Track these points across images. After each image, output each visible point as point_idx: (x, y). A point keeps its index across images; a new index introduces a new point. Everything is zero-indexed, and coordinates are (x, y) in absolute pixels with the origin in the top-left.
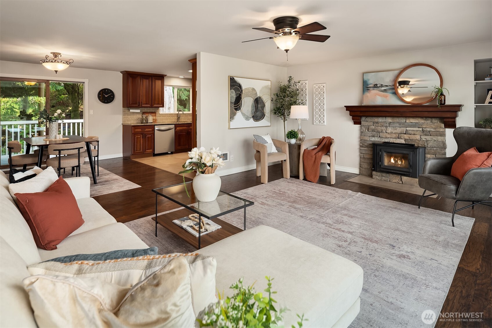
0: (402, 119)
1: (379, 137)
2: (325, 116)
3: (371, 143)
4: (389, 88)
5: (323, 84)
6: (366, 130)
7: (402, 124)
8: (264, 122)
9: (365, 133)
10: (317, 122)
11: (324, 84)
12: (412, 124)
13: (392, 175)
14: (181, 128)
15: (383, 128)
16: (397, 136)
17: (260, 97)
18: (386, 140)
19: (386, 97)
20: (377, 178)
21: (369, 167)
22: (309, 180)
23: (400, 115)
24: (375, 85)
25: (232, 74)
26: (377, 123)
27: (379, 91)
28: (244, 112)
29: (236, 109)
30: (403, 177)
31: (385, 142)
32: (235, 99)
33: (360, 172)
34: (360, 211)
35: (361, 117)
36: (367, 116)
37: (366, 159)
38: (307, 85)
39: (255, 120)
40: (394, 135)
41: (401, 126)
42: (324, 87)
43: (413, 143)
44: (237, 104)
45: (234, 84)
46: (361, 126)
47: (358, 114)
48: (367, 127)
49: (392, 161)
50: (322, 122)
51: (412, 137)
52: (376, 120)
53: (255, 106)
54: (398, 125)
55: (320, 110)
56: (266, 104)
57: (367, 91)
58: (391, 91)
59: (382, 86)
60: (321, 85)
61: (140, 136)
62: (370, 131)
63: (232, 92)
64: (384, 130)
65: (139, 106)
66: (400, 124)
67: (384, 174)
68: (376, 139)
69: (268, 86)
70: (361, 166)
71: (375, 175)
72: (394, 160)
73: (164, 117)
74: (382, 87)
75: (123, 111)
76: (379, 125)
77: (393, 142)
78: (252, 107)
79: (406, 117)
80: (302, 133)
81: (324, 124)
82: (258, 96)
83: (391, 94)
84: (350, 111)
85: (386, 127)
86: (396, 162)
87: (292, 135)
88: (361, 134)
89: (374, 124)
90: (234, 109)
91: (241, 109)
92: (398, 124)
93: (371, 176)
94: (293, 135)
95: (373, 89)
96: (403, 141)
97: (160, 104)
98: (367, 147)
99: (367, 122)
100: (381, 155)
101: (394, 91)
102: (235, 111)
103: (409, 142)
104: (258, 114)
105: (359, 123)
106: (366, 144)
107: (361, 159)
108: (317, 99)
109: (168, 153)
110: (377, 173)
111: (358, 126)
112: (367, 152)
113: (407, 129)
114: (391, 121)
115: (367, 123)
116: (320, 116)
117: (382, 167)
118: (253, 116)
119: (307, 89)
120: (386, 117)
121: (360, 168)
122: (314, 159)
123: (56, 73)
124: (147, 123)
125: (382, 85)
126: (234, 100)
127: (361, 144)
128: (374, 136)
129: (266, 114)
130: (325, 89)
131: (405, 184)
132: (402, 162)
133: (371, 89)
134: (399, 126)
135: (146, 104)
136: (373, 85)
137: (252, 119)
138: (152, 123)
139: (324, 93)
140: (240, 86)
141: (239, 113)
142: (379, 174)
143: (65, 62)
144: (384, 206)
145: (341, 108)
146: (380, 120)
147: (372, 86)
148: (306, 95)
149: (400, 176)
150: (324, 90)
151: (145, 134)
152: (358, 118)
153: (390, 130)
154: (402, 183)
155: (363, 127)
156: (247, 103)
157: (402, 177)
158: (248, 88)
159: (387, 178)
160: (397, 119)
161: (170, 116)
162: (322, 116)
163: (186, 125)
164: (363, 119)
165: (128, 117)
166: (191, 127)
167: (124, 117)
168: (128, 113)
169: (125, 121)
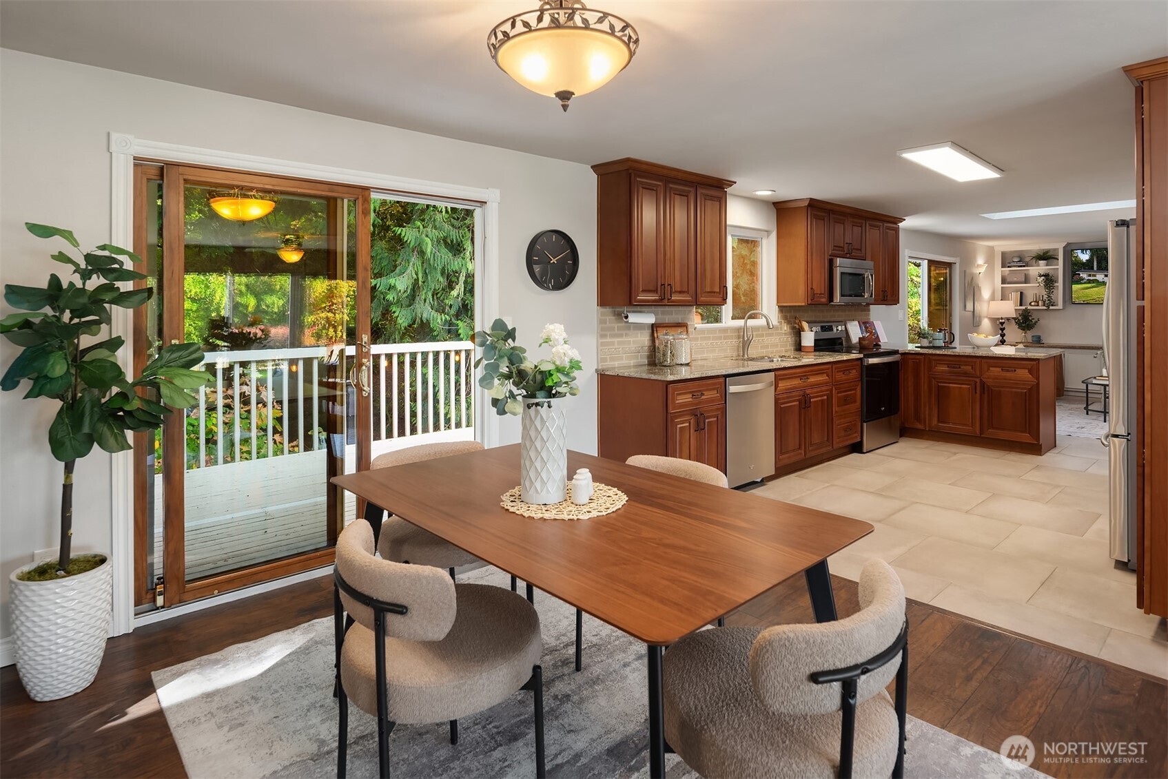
14: (788, 384)
61: (689, 421)
65: (661, 300)
75: (602, 322)
97: (717, 293)
109: (757, 480)
123: (565, 107)
124: (676, 365)
135: (680, 293)
138: (687, 364)
151: (702, 414)
163: (798, 370)
165: (613, 343)
166: (812, 379)
167: (602, 344)
168: (613, 329)
169: (604, 360)
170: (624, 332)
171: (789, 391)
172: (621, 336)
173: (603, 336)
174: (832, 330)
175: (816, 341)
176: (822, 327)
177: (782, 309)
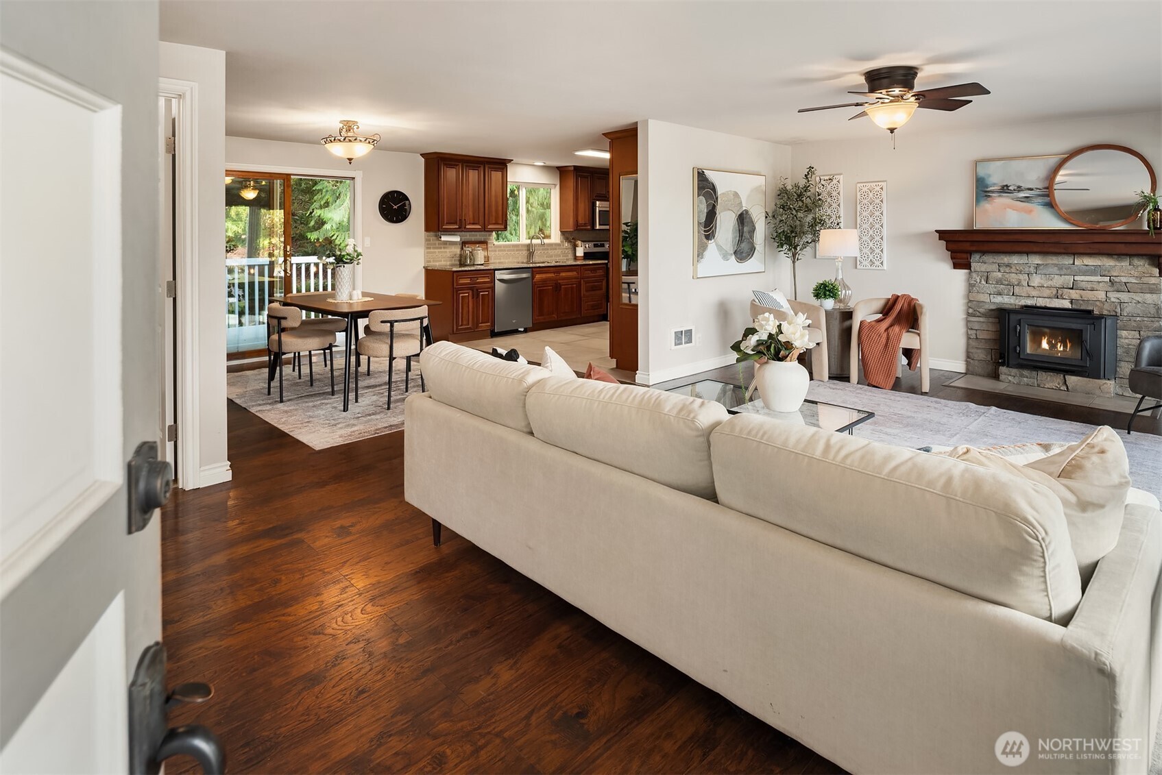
0: (1066, 257)
1: (1013, 295)
2: (885, 251)
3: (993, 307)
4: (1036, 193)
5: (880, 184)
6: (983, 280)
7: (1066, 269)
8: (754, 264)
9: (979, 287)
10: (865, 263)
11: (882, 183)
12: (1087, 268)
13: (1044, 373)
14: (544, 276)
15: (1021, 277)
16: (1055, 292)
17: (747, 211)
18: (1030, 302)
19: (1031, 211)
20: (1010, 381)
21: (989, 358)
22: (875, 384)
23: (1063, 251)
24: (1003, 187)
25: (701, 165)
26: (1008, 265)
27: (1013, 199)
28: (720, 243)
29: (708, 237)
30: (1069, 377)
31: (1026, 306)
32: (705, 214)
33: (967, 369)
34: (1019, 439)
35: (970, 253)
36: (984, 253)
37: (981, 342)
38: (841, 186)
39: (738, 258)
40: (1048, 291)
41: (1063, 273)
42: (882, 188)
43: (1090, 308)
44: (708, 225)
45: (705, 186)
46: (970, 273)
47: (967, 246)
48: (986, 274)
49: (1045, 345)
50: (877, 263)
51: (1088, 295)
52: (1006, 259)
53: (739, 231)
54: (1055, 270)
55: (872, 238)
56: (757, 226)
57: (986, 200)
58: (1040, 200)
59: (1019, 189)
60: (874, 184)
61: (468, 293)
62: (991, 282)
63: (701, 202)
64: (1025, 280)
65: (459, 228)
66: (1060, 269)
67: (1026, 372)
68: (1007, 301)
69: (761, 186)
70: (969, 356)
71: (1005, 374)
72: (1049, 343)
73: (502, 251)
74: (1019, 191)
75: (427, 240)
76: (1013, 270)
77: (1043, 305)
78: (733, 233)
79: (1074, 254)
80: (846, 287)
81: (882, 268)
82: (744, 208)
83: (1040, 207)
84: (947, 242)
85: (1028, 274)
86: (1052, 346)
87: (825, 290)
88: (970, 290)
89: (1001, 269)
90: (704, 238)
91: (716, 236)
92: (1056, 268)
93: (995, 376)
94: (829, 291)
95: (1000, 196)
96: (1067, 304)
97: (500, 224)
98: (984, 315)
99: (985, 263)
100: (1020, 332)
101: (1047, 200)
102: (705, 240)
103: (1081, 305)
104: (744, 246)
105: (967, 266)
106: (981, 310)
107: (970, 341)
108: (864, 214)
109: (520, 329)
110: (1011, 369)
111: (962, 273)
112: (985, 327)
113: (1076, 278)
114: (1039, 262)
115: (986, 265)
116: (872, 251)
117: (1021, 357)
118: (736, 251)
119: (841, 193)
120: (1027, 253)
121: (966, 361)
122: (884, 340)
123: (350, 163)
124: (474, 265)
125: (1019, 187)
126: (703, 220)
127: (971, 311)
128: (1000, 294)
129: (757, 247)
130: (884, 193)
131: (1075, 390)
132: (1065, 346)
133: (994, 195)
134: (1058, 272)
135: (473, 224)
136: (1000, 188)
137: (733, 256)
138: (482, 265)
139: (882, 201)
140: (714, 188)
141: (711, 245)
142: (1014, 371)
143: (371, 141)
144: (1058, 430)
145: (925, 235)
146: (1015, 260)
147: (996, 188)
148: (839, 205)
149: (1062, 376)
150: (883, 196)
151: (477, 290)
152: (964, 256)
153: (1036, 280)
154: (1067, 388)
155: (974, 275)
156: (726, 223)
157: (1066, 377)
158: (727, 192)
159: (1032, 380)
160: (1054, 258)
161: (514, 251)
162: (878, 251)
163: (552, 269)
164: (975, 257)
165: (435, 252)
166: (563, 274)
167: (428, 253)
168: (435, 244)
169: (429, 262)
170: (442, 246)
171: (544, 281)
172: (441, 248)
173: (428, 248)
174: (604, 246)
175: (584, 253)
176: (594, 245)
177: (563, 233)
